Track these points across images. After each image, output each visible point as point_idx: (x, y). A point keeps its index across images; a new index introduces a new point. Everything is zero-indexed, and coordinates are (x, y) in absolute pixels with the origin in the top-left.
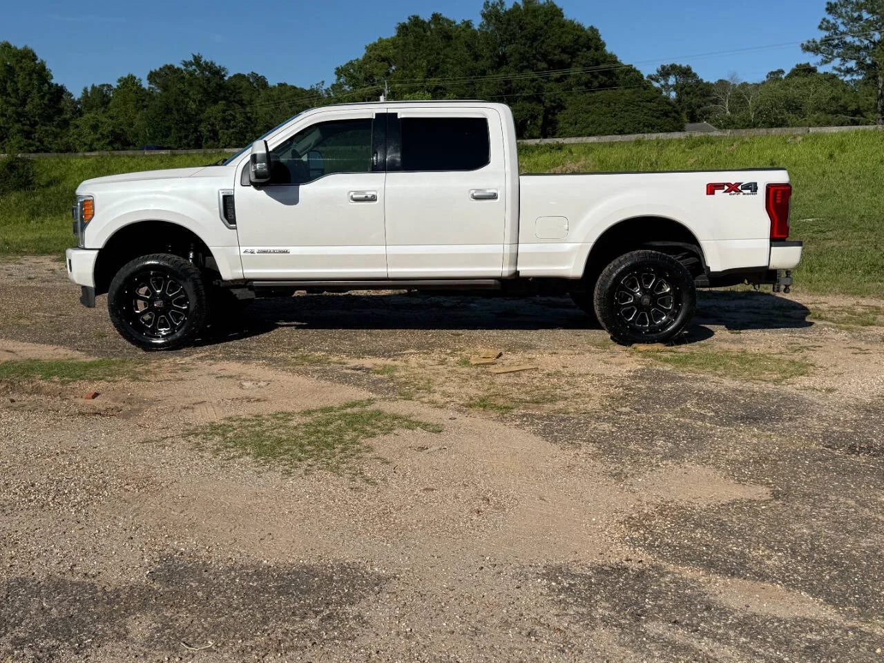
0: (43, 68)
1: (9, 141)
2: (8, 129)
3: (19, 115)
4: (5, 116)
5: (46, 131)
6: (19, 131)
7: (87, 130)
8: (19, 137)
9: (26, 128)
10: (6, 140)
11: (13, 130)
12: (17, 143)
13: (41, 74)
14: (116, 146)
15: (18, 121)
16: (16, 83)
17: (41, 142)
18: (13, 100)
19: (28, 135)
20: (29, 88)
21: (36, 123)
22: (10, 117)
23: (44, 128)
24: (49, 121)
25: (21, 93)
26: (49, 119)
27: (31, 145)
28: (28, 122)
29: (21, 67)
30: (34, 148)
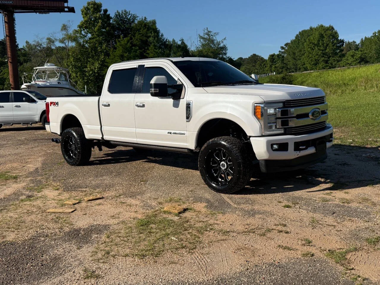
0: (336, 33)
1: (319, 65)
2: (319, 60)
3: (324, 54)
4: (318, 55)
5: (334, 60)
6: (323, 61)
7: (350, 57)
8: (323, 63)
9: (326, 59)
10: (318, 64)
11: (321, 61)
12: (322, 65)
13: (335, 35)
14: (362, 63)
15: (323, 57)
16: (323, 41)
17: (332, 64)
18: (322, 48)
19: (326, 62)
20: (328, 42)
21: (330, 57)
22: (320, 55)
23: (333, 58)
24: (336, 55)
25: (325, 45)
26: (336, 54)
27: (327, 66)
28: (327, 56)
29: (326, 34)
30: (328, 67)
